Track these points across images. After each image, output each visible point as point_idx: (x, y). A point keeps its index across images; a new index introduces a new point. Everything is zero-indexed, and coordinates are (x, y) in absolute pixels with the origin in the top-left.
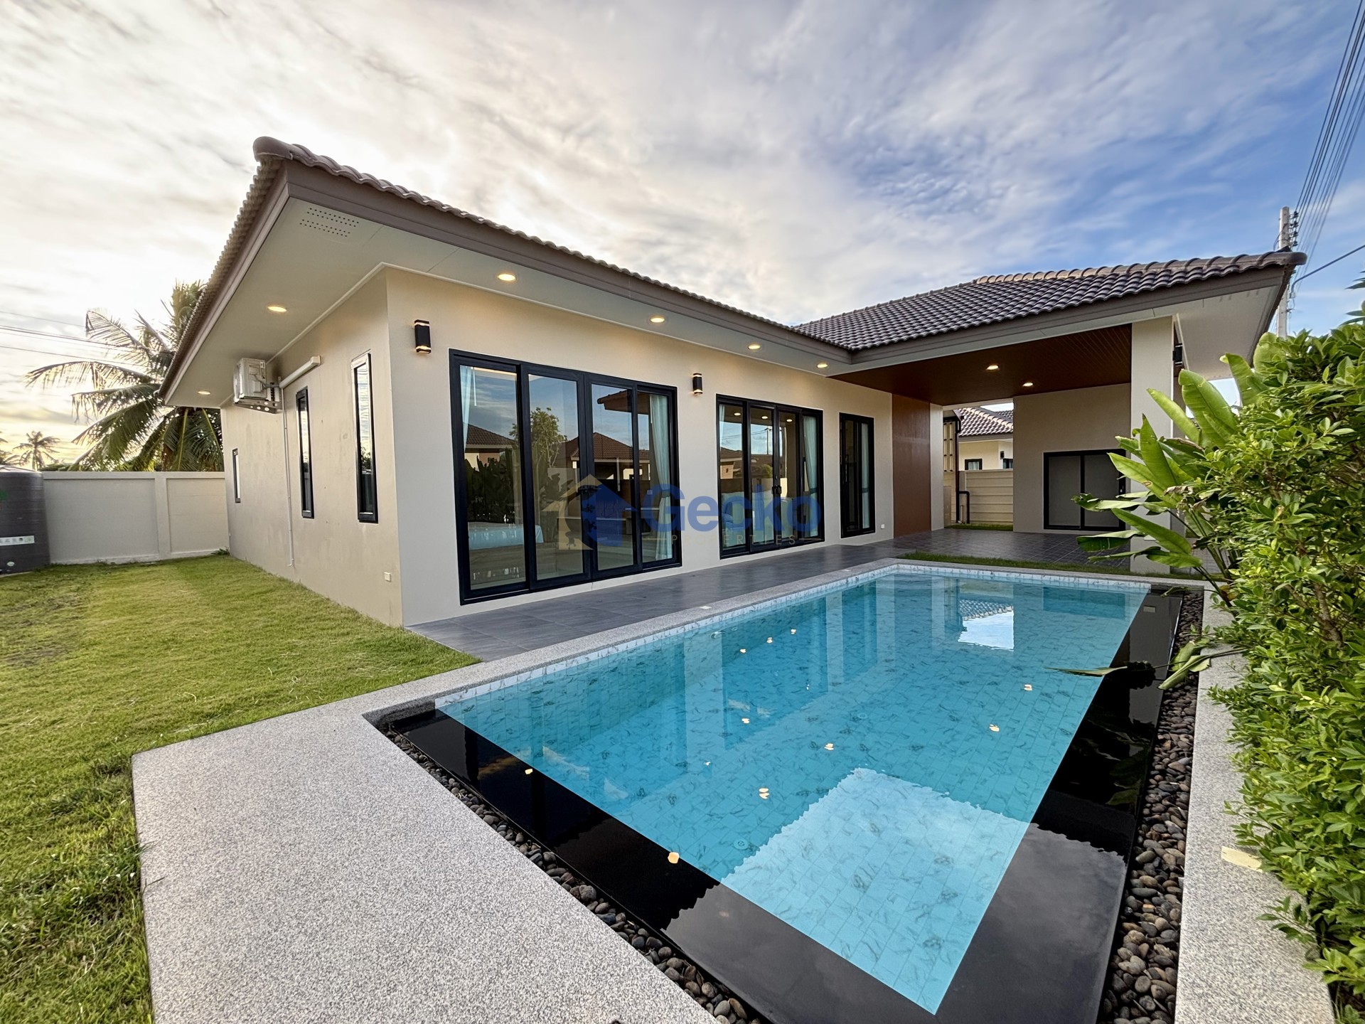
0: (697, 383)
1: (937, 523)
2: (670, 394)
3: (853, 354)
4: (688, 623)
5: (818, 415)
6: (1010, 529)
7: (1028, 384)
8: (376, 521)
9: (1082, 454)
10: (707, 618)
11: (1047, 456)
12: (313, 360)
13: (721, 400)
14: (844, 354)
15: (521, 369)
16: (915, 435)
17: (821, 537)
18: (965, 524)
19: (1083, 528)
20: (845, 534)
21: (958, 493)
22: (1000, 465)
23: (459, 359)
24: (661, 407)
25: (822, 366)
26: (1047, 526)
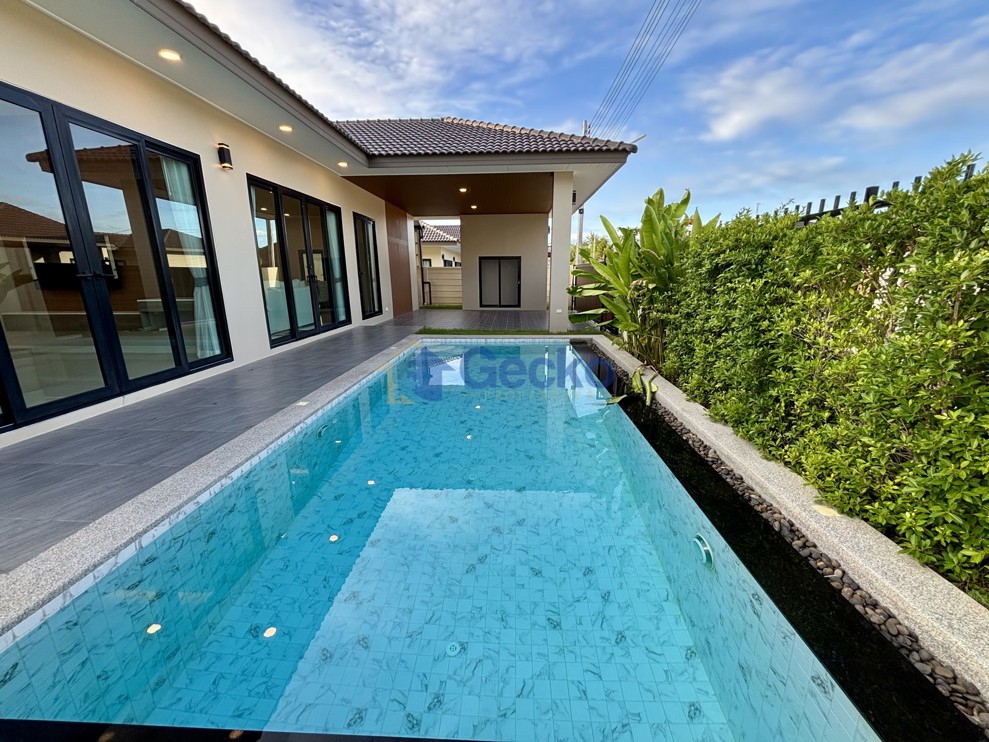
0: (224, 156)
1: (415, 306)
2: (191, 160)
3: (371, 158)
4: (297, 424)
5: (337, 211)
6: (459, 308)
7: (474, 207)
9: (499, 259)
10: (312, 414)
11: (481, 258)
13: (253, 181)
14: (364, 157)
16: (400, 237)
17: (348, 321)
18: (429, 306)
19: (501, 306)
20: (365, 317)
21: (423, 283)
22: (442, 265)
25: (343, 165)
26: (481, 306)
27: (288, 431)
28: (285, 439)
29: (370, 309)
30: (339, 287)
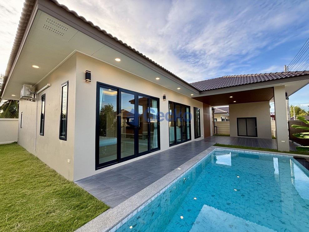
1: (212, 135)
2: (158, 100)
3: (200, 92)
4: (178, 177)
5: (189, 107)
6: (229, 136)
7: (235, 102)
8: (66, 140)
9: (246, 118)
10: (182, 174)
11: (237, 118)
12: (48, 85)
13: (170, 102)
14: (198, 92)
15: (118, 90)
16: (207, 113)
18: (217, 135)
19: (247, 136)
20: (195, 138)
21: (214, 127)
23: (100, 85)
24: (155, 104)
25: (192, 95)
26: (238, 135)
27: (176, 179)
28: (174, 182)
29: (197, 136)
30: (188, 129)
